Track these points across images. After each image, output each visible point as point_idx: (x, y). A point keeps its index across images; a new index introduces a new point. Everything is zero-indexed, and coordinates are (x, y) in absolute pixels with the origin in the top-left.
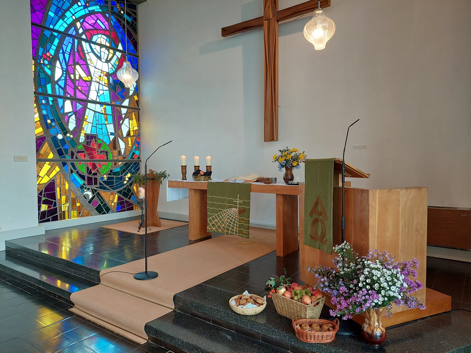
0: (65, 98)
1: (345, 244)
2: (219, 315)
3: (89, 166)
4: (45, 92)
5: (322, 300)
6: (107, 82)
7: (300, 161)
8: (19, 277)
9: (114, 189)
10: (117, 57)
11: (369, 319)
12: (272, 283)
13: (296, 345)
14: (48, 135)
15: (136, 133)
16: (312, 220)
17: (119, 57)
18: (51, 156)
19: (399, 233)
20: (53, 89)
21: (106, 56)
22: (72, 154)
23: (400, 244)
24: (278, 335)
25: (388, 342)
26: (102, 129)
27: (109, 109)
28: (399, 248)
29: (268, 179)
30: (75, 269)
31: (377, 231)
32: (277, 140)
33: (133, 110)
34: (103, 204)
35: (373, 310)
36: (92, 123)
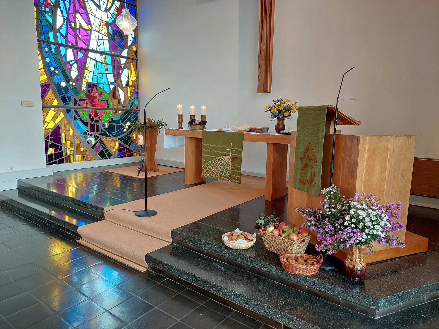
0: (66, 46)
1: (333, 187)
2: (212, 248)
3: (91, 114)
4: (47, 40)
5: (308, 238)
6: (106, 31)
7: (291, 112)
8: (31, 212)
9: (115, 136)
10: (115, 6)
11: (352, 255)
12: (262, 221)
13: (282, 276)
14: (52, 82)
15: (134, 83)
16: (302, 165)
17: (118, 6)
18: (55, 103)
19: (385, 178)
20: (55, 37)
21: (105, 5)
22: (75, 102)
23: (385, 188)
24: (266, 267)
25: (367, 276)
26: (103, 78)
27: (109, 59)
28: (384, 192)
29: (261, 129)
30: (81, 206)
31: (365, 175)
32: (270, 92)
33: (132, 60)
34: (105, 150)
35: (356, 248)
36: (93, 72)
